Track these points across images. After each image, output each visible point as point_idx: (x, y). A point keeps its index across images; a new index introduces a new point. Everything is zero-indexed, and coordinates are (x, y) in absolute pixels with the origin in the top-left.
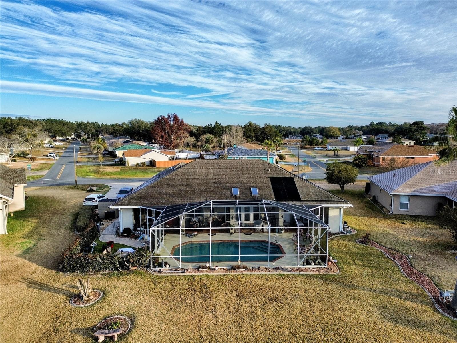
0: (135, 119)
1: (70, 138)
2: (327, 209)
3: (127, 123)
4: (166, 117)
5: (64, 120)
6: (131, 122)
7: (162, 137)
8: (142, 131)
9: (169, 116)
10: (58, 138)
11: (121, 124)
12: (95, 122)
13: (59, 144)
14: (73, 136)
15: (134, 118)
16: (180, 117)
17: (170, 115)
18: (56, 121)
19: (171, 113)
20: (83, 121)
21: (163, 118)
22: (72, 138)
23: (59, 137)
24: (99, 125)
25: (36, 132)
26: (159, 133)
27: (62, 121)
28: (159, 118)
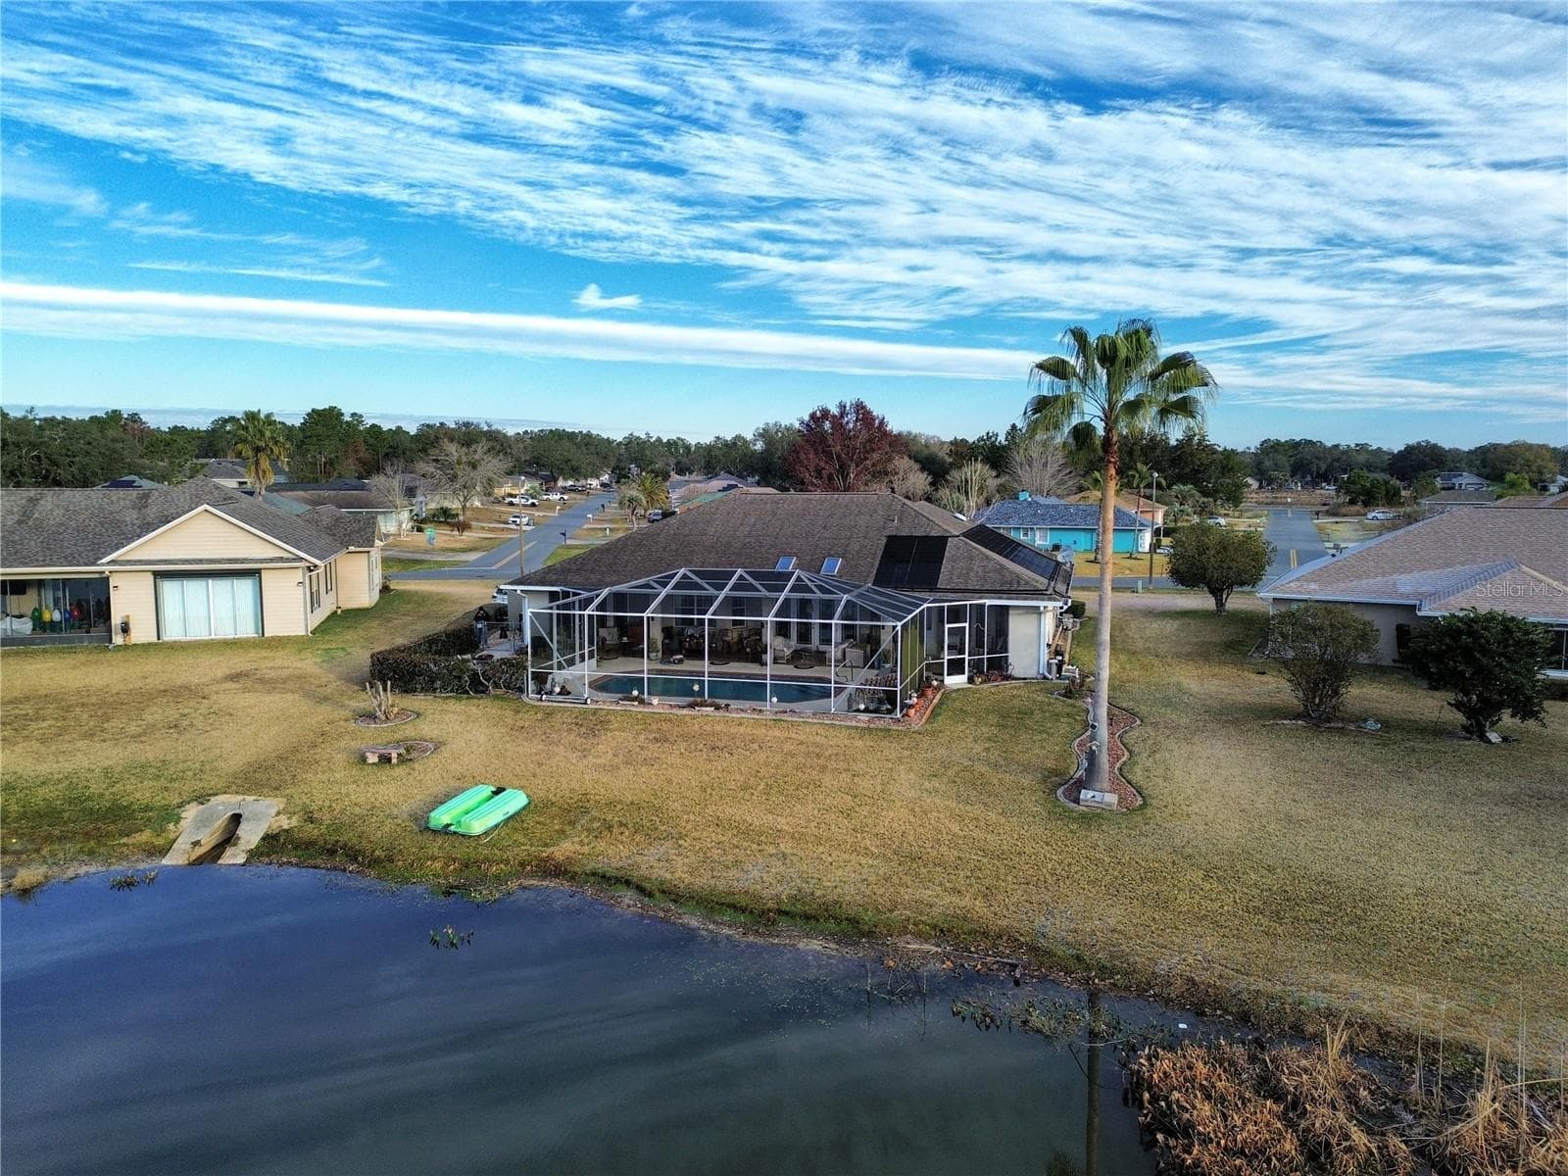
0: (776, 424)
1: (594, 483)
2: (1004, 611)
3: (749, 436)
4: (834, 410)
5: (594, 432)
6: (765, 434)
7: (819, 472)
8: (779, 458)
9: (842, 406)
10: (561, 483)
11: (729, 438)
12: (679, 438)
13: (559, 496)
14: (605, 478)
15: (772, 422)
16: (877, 410)
17: (848, 404)
18: (572, 436)
19: (849, 400)
20: (635, 434)
21: (825, 413)
22: (603, 485)
23: (565, 479)
24: (687, 447)
25: (477, 457)
26: (808, 459)
27: (589, 435)
28: (813, 416)
